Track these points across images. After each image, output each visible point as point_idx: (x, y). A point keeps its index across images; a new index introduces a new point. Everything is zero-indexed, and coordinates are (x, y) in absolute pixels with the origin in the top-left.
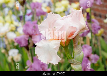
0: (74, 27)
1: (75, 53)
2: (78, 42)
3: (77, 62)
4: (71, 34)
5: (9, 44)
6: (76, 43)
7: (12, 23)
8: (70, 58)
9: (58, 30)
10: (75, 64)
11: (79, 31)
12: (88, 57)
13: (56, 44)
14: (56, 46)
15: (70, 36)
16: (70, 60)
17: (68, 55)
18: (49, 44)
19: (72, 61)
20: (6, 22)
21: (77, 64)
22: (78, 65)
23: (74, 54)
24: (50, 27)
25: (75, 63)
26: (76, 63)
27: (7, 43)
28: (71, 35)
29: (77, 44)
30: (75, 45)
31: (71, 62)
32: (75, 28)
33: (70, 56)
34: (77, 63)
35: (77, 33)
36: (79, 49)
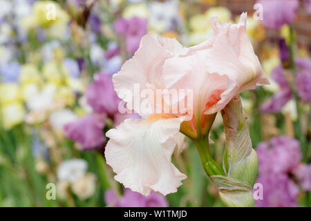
0: (221, 75)
1: (229, 156)
2: (239, 122)
3: (239, 185)
4: (213, 96)
5: (59, 145)
6: (232, 126)
7: (63, 83)
8: (216, 174)
9: (169, 89)
10: (234, 191)
11: (237, 87)
12: (290, 175)
13: (168, 131)
14: (167, 138)
15: (210, 105)
16: (215, 180)
17: (209, 165)
18: (146, 133)
19: (221, 182)
20: (45, 81)
21: (238, 190)
22: (241, 195)
23: (229, 159)
24: (149, 81)
25: (231, 189)
26: (236, 188)
27: (50, 142)
28: (213, 101)
29: (235, 129)
30: (230, 132)
31: (218, 186)
32: (225, 77)
33: (214, 167)
34: (239, 188)
35: (231, 92)
36: (242, 144)
